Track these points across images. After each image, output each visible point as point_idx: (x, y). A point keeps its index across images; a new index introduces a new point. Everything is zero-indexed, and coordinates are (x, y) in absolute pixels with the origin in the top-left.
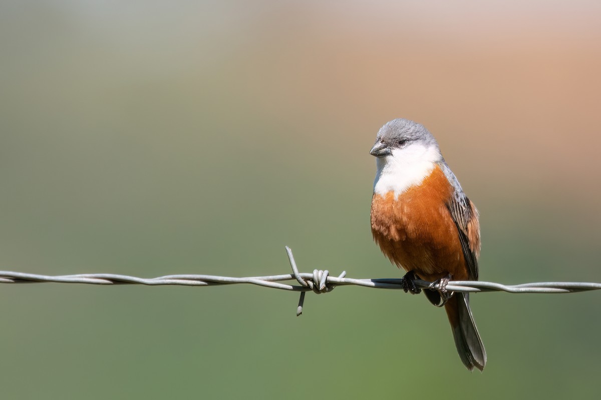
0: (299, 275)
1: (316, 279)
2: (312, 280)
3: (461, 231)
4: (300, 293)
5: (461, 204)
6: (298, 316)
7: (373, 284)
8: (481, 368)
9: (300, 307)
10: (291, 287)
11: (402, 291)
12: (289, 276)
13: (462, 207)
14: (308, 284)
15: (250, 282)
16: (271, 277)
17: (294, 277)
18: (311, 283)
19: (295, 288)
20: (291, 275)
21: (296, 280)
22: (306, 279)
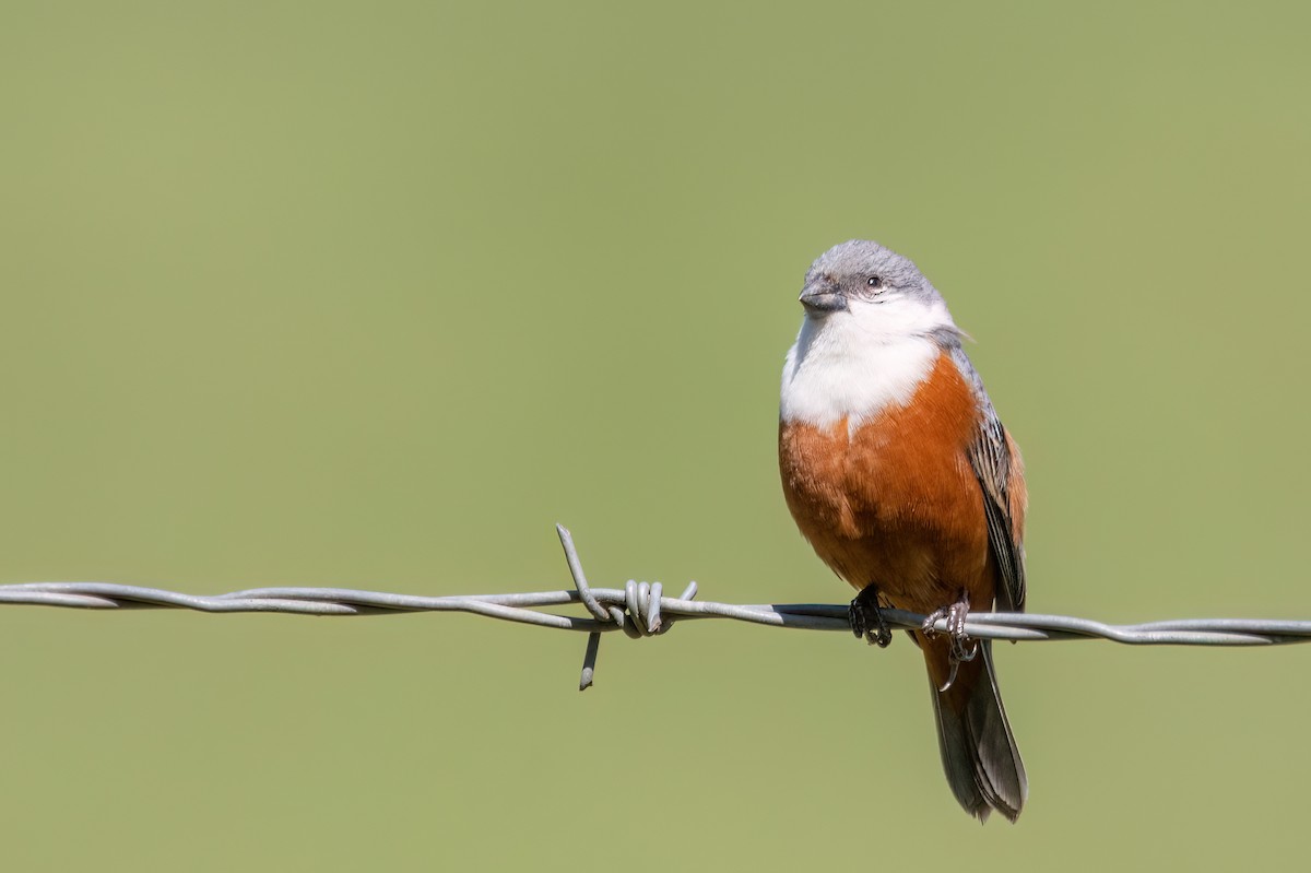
0: (590, 592)
1: (633, 602)
2: (623, 605)
3: (992, 498)
4: (587, 634)
5: (991, 435)
6: (582, 688)
7: (778, 617)
8: (1011, 814)
9: (588, 669)
10: (568, 622)
11: (851, 634)
12: (563, 595)
13: (992, 443)
14: (611, 616)
15: (466, 607)
16: (517, 597)
17: (576, 597)
18: (619, 614)
19: (578, 624)
20: (569, 592)
21: (582, 604)
22: (607, 603)
